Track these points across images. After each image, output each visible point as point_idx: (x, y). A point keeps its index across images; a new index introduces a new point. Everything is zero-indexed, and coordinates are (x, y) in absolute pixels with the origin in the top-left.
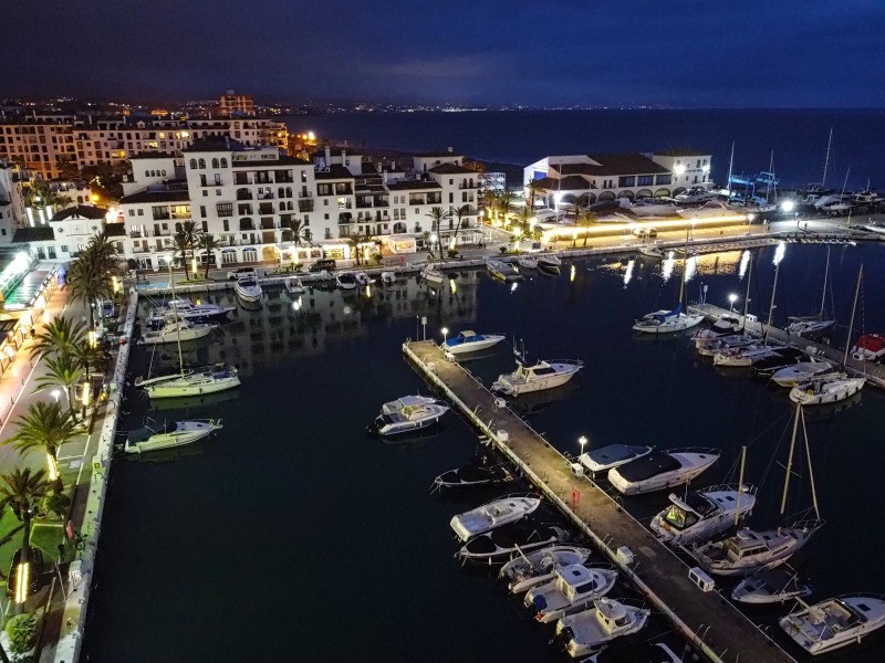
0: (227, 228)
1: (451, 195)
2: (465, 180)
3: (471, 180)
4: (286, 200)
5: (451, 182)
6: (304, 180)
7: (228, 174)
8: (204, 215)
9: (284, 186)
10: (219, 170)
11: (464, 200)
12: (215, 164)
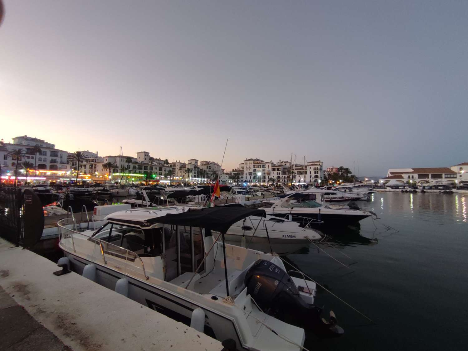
0: (250, 178)
1: (310, 172)
2: (315, 167)
3: (317, 167)
4: (264, 172)
5: (310, 168)
6: (268, 167)
7: (252, 166)
8: (246, 175)
9: (264, 168)
10: (249, 165)
11: (315, 173)
12: (249, 164)
